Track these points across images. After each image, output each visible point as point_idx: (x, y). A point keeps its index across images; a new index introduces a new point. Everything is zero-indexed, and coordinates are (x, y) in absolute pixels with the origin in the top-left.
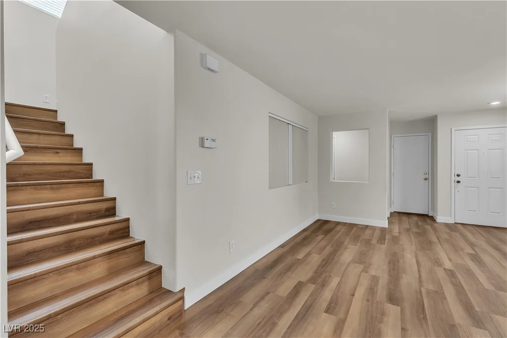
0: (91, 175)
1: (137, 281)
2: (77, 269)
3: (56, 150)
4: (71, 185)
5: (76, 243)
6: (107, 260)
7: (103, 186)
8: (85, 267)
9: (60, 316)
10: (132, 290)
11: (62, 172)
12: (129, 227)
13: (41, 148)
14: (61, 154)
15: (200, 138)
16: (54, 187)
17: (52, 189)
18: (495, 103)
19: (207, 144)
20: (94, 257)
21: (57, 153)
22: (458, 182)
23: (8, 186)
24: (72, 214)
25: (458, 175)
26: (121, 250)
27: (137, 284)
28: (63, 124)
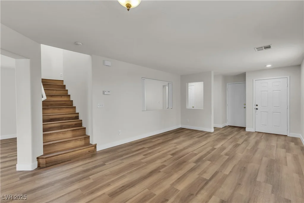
0: (72, 105)
1: (81, 139)
3: (61, 96)
4: (64, 108)
5: (64, 126)
6: (72, 132)
7: (75, 109)
8: (65, 133)
10: (78, 142)
11: (62, 104)
12: (82, 123)
13: (57, 95)
14: (63, 97)
15: (103, 91)
16: (59, 108)
17: (58, 109)
18: (269, 66)
19: (105, 93)
20: (68, 131)
21: (62, 97)
22: (257, 109)
23: (43, 108)
24: (64, 118)
25: (257, 105)
27: (80, 140)
28: (65, 86)
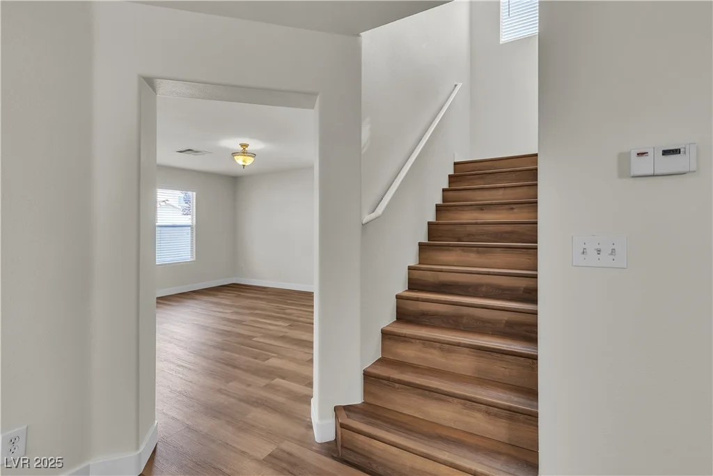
0: (532, 239)
2: (440, 348)
3: (511, 205)
4: (498, 250)
6: (477, 356)
8: (454, 352)
9: (397, 385)
13: (496, 204)
14: (515, 211)
16: (479, 250)
17: (478, 253)
21: (512, 209)
26: (497, 353)
